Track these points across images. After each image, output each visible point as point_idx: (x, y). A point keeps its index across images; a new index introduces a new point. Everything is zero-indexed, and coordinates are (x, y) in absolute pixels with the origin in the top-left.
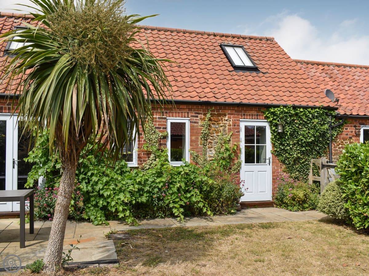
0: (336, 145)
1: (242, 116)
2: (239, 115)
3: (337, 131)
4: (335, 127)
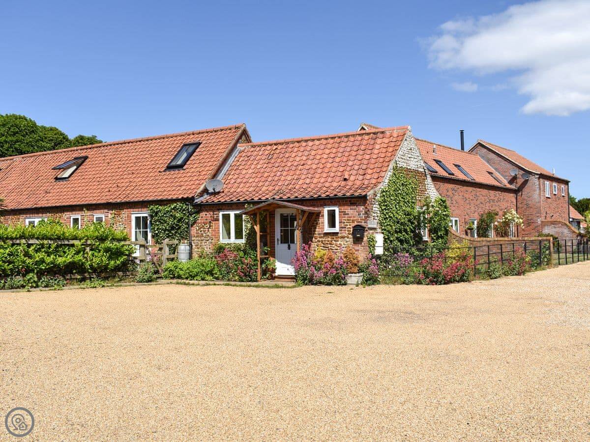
0: (198, 228)
1: (133, 210)
3: (194, 217)
4: (193, 214)
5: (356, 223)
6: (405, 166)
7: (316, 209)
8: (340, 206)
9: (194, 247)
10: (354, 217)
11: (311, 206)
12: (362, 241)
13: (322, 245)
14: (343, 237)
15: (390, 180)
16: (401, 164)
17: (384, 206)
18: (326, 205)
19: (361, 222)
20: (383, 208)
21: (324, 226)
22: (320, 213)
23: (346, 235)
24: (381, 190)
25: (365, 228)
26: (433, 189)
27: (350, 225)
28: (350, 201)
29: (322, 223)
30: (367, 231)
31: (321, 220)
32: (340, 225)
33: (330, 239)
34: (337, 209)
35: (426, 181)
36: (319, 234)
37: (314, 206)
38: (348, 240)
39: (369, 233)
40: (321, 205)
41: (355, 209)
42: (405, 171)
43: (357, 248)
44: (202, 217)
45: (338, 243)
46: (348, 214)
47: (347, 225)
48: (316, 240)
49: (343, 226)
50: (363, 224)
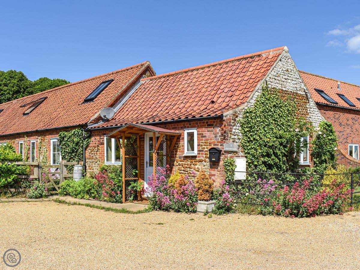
0: (90, 151)
3: (87, 141)
4: (86, 139)
5: (212, 146)
6: (279, 87)
7: (177, 132)
8: (198, 127)
9: (87, 168)
10: (211, 139)
11: (173, 129)
12: (218, 165)
13: (183, 169)
14: (201, 161)
15: (258, 101)
16: (274, 85)
17: (247, 127)
18: (185, 127)
19: (218, 145)
20: (246, 130)
21: (184, 149)
22: (180, 136)
23: (203, 159)
24: (244, 110)
25: (221, 151)
26: (316, 113)
27: (207, 148)
28: (207, 123)
29: (182, 146)
30: (223, 154)
31: (181, 143)
32: (198, 148)
33: (189, 163)
34: (195, 131)
35: (308, 104)
36: (180, 158)
37: (175, 128)
38: (205, 164)
39: (226, 157)
40: (181, 128)
41: (212, 131)
42: (279, 92)
43: (213, 172)
44: (93, 141)
45: (196, 166)
46: (205, 136)
47: (204, 148)
48: (177, 164)
49: (201, 149)
50: (219, 147)
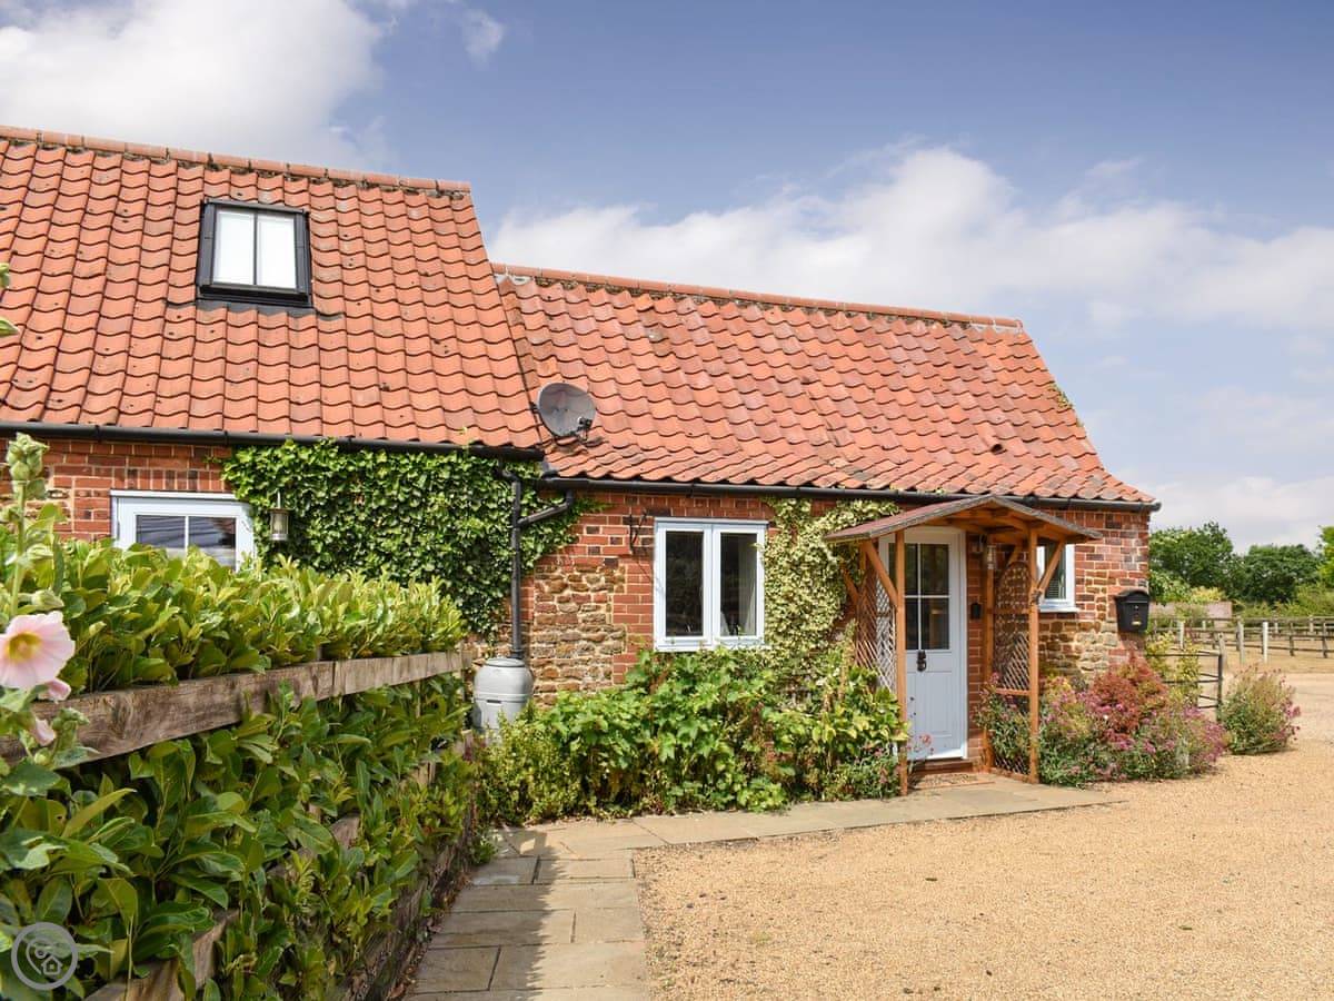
0: (547, 588)
1: (123, 480)
2: (108, 474)
5: (1119, 584)
10: (1114, 567)
14: (1086, 628)
23: (1093, 622)
27: (1104, 591)
28: (1109, 517)
32: (1077, 590)
38: (1100, 635)
41: (1118, 543)
45: (1073, 645)
46: (1099, 557)
47: (1096, 591)
49: (1086, 593)
